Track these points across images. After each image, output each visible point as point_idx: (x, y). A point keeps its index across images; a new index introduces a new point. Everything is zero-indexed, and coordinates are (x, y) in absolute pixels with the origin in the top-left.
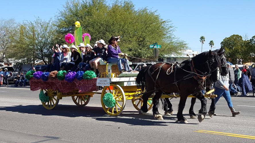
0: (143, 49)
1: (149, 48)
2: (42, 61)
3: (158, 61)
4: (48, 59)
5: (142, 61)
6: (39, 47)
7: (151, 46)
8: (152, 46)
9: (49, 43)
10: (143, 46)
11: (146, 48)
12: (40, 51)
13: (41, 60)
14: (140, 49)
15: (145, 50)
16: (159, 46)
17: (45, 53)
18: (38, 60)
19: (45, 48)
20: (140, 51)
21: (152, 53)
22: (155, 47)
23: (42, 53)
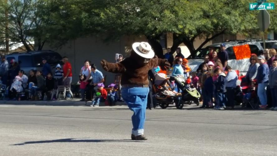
0: (233, 12)
1: (248, 10)
2: (21, 45)
3: (273, 39)
4: (35, 41)
5: (238, 39)
6: (14, 16)
7: (252, 7)
8: (254, 6)
9: (34, 5)
10: (235, 8)
11: (242, 9)
12: (16, 24)
13: (20, 42)
14: (229, 13)
15: (237, 14)
16: (270, 4)
17: (26, 26)
18: (12, 43)
19: (26, 17)
20: (227, 17)
21: (256, 21)
22: (262, 7)
23: (20, 28)
